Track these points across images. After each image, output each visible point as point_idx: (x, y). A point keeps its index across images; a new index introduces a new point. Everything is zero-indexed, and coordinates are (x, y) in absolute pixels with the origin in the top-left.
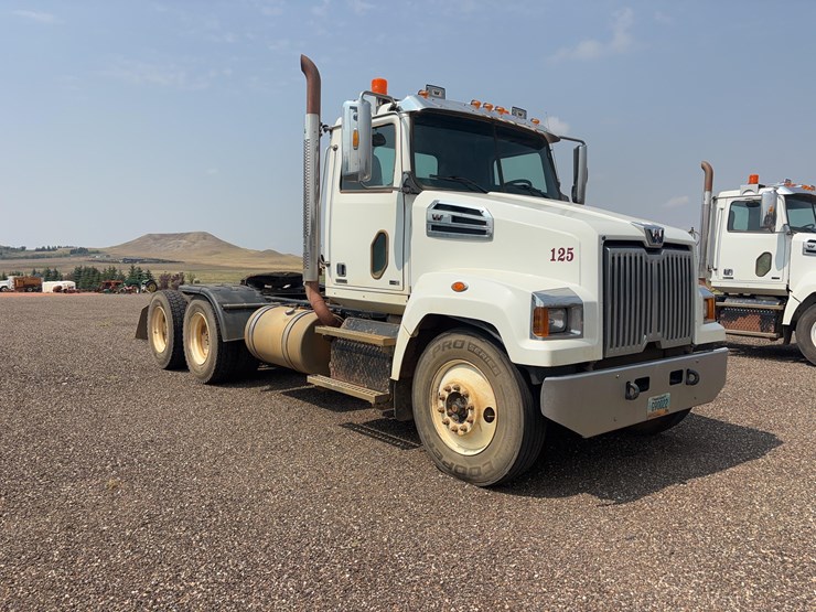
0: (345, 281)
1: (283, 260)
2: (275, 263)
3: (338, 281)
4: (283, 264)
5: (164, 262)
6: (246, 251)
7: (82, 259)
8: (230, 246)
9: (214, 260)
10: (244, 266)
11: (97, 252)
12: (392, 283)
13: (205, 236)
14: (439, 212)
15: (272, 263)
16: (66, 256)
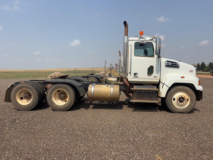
0: (137, 77)
3: (134, 77)
12: (154, 77)
14: (168, 63)
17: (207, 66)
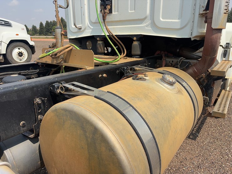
17: (29, 29)
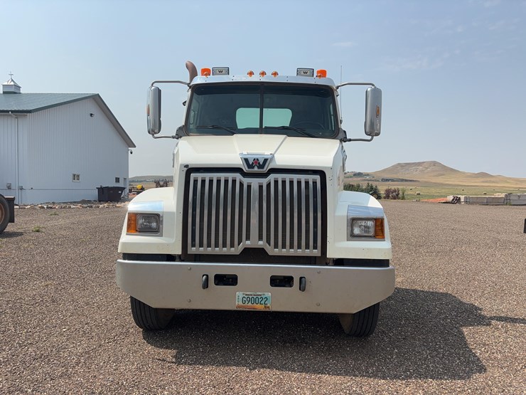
1: (492, 179)
2: (486, 182)
4: (493, 182)
5: (406, 181)
6: (464, 173)
7: (359, 179)
8: (452, 170)
9: (440, 180)
10: (461, 183)
11: (368, 175)
13: (435, 163)
15: (483, 182)
16: (351, 177)
